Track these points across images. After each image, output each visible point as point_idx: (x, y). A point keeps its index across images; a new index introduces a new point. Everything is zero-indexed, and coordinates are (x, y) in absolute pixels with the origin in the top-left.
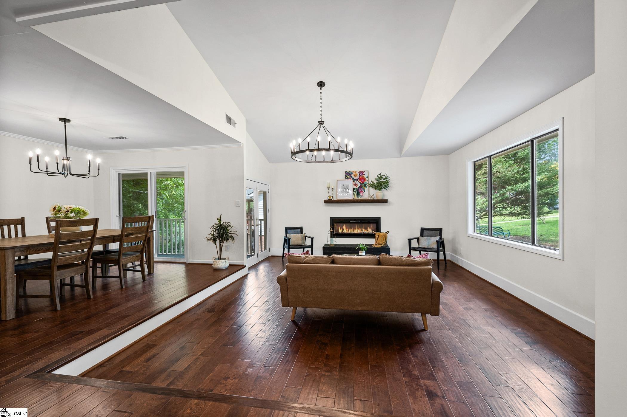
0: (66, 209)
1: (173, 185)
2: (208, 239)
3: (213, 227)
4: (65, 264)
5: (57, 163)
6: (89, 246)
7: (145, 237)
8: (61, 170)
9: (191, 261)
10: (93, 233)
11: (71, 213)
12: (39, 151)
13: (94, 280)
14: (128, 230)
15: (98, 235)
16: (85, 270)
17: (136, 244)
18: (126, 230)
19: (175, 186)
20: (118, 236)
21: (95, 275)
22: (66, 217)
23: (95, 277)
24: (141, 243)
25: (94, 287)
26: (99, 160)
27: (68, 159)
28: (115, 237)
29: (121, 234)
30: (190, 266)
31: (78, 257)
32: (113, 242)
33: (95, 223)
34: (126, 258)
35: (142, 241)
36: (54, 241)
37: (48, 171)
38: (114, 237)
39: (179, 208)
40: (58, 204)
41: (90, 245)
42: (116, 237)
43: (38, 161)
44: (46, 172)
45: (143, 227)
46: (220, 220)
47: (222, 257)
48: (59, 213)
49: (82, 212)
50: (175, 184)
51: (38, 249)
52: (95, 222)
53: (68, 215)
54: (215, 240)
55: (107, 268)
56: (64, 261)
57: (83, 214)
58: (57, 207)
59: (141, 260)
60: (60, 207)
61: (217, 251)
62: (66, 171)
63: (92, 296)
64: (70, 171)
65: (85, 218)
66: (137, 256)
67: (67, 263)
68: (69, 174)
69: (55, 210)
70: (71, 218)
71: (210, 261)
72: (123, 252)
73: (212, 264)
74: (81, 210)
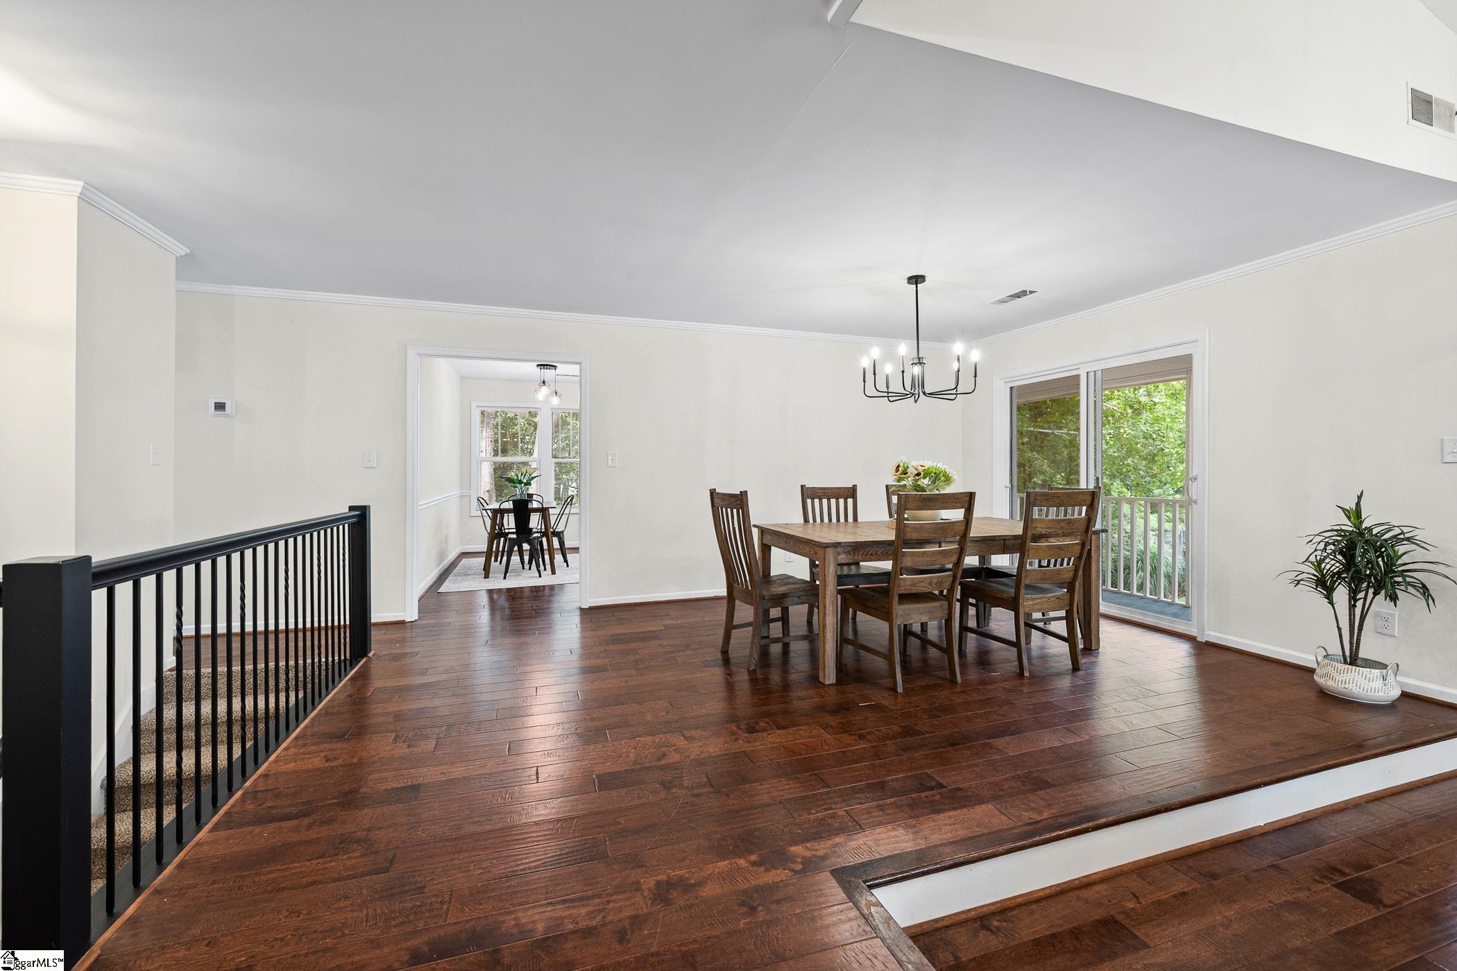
0: (916, 469)
1: (1125, 410)
2: (1298, 578)
3: (1319, 539)
4: (911, 592)
5: (903, 372)
6: (954, 558)
7: (1080, 547)
8: (908, 387)
9: (1212, 635)
10: (963, 528)
11: (924, 478)
12: (876, 353)
13: (964, 634)
14: (1038, 526)
15: (974, 533)
16: (946, 612)
17: (1058, 566)
18: (1034, 525)
19: (1130, 411)
20: (1016, 537)
21: (964, 625)
22: (917, 488)
23: (964, 629)
24: (1068, 564)
25: (962, 654)
26: (975, 356)
27: (920, 362)
28: (1008, 541)
29: (1021, 533)
30: (1214, 657)
31: (935, 581)
32: (1004, 554)
33: (967, 504)
34: (1033, 599)
35: (1073, 558)
36: (894, 539)
37: (890, 391)
38: (1004, 540)
39: (1141, 470)
40: (903, 459)
41: (958, 555)
42: (1009, 539)
43: (875, 374)
44: (886, 394)
45: (1076, 521)
46: (1356, 514)
47: (1362, 654)
48: (904, 478)
49: (943, 476)
50: (1131, 407)
51: (870, 553)
52: (967, 501)
53: (918, 483)
54: (1325, 585)
55: (987, 611)
56: (910, 585)
57: (945, 481)
58: (902, 465)
59: (1068, 608)
60: (905, 466)
61: (1339, 629)
62: (916, 390)
63: (959, 679)
64: (923, 387)
65: (948, 490)
66: (1058, 598)
67: (914, 590)
68: (921, 393)
69: (898, 470)
70: (923, 490)
71: (1305, 658)
72: (1026, 581)
73: (1312, 671)
74: (940, 473)
